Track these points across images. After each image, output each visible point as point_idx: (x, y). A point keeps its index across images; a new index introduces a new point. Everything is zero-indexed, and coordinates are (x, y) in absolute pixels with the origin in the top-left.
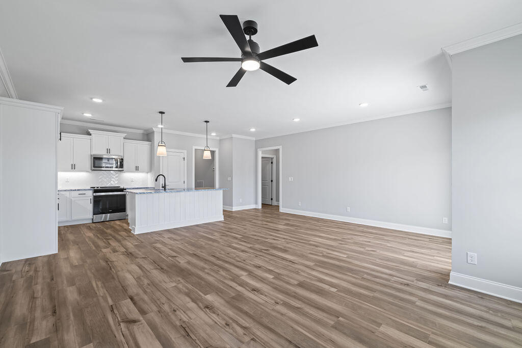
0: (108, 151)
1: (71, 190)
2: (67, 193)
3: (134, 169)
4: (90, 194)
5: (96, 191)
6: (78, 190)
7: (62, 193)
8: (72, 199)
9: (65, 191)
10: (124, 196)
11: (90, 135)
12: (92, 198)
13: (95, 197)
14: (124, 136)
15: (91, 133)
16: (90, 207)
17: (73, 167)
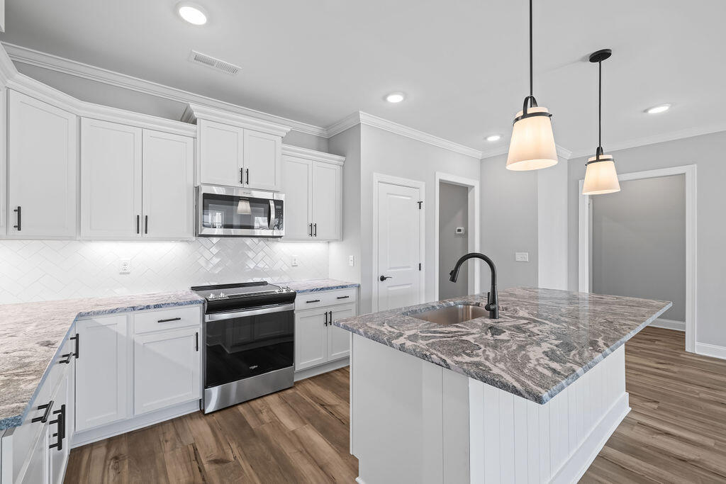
0: (244, 175)
1: (134, 308)
2: (120, 319)
3: (306, 230)
4: (194, 318)
5: (212, 307)
6: (157, 306)
7: (102, 320)
8: (139, 340)
9: (112, 312)
10: (291, 314)
11: (195, 122)
12: (199, 329)
13: (210, 328)
14: (284, 134)
15: (196, 114)
16: (195, 362)
17: (142, 226)
